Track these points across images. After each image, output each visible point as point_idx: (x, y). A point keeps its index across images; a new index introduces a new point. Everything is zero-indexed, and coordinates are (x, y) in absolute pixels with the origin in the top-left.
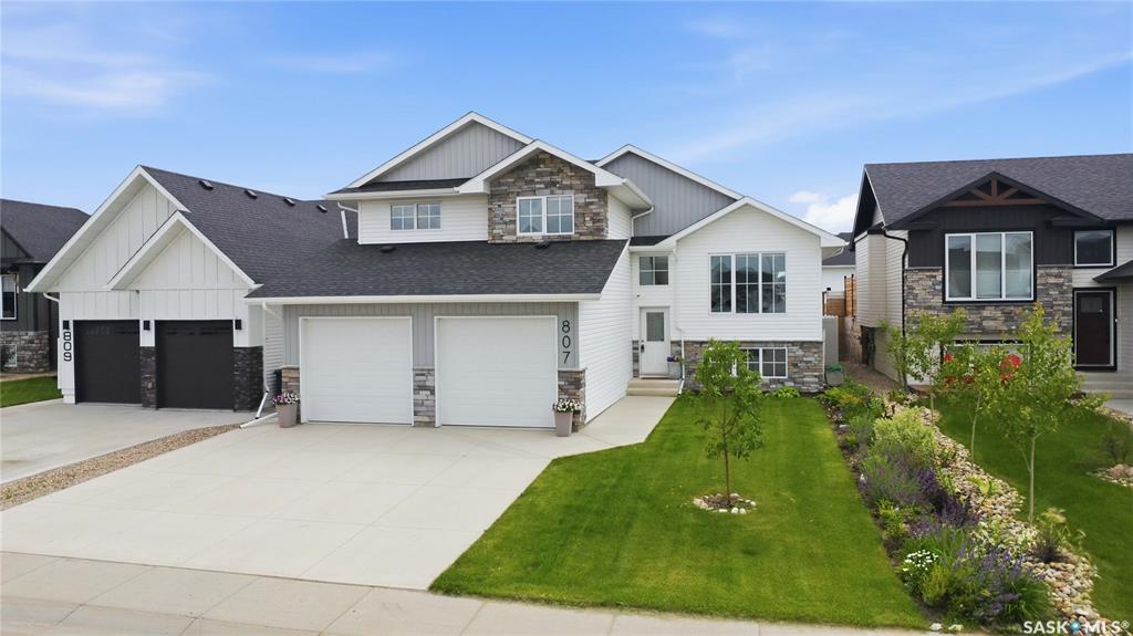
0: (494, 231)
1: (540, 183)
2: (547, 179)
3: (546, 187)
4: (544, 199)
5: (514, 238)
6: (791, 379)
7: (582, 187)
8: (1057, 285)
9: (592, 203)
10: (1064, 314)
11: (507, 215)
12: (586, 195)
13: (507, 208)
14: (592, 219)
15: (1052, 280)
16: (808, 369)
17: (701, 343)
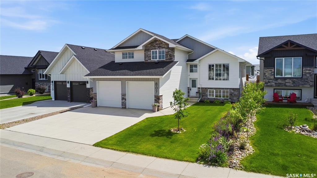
0: (146, 59)
1: (157, 46)
2: (159, 45)
3: (158, 48)
4: (158, 50)
5: (150, 61)
6: (229, 99)
7: (167, 47)
8: (309, 73)
9: (169, 52)
10: (312, 81)
11: (149, 55)
12: (168, 49)
13: (149, 53)
14: (169, 56)
15: (308, 71)
16: (235, 96)
17: (206, 88)
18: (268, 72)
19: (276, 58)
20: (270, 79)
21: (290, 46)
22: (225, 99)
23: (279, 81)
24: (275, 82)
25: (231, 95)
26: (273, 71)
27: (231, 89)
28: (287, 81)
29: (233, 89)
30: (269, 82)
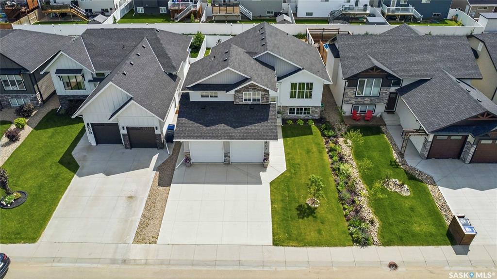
0: (236, 100)
1: (250, 88)
2: (253, 87)
4: (252, 93)
5: (242, 103)
6: (311, 115)
7: (263, 90)
8: (385, 93)
10: (386, 100)
11: (240, 97)
15: (384, 91)
16: (316, 113)
17: (286, 106)
18: (350, 92)
19: (359, 79)
20: (351, 98)
21: (376, 71)
22: (306, 116)
23: (359, 100)
24: (356, 100)
25: (313, 112)
26: (355, 90)
27: (313, 107)
28: (365, 99)
29: (315, 107)
30: (350, 100)
